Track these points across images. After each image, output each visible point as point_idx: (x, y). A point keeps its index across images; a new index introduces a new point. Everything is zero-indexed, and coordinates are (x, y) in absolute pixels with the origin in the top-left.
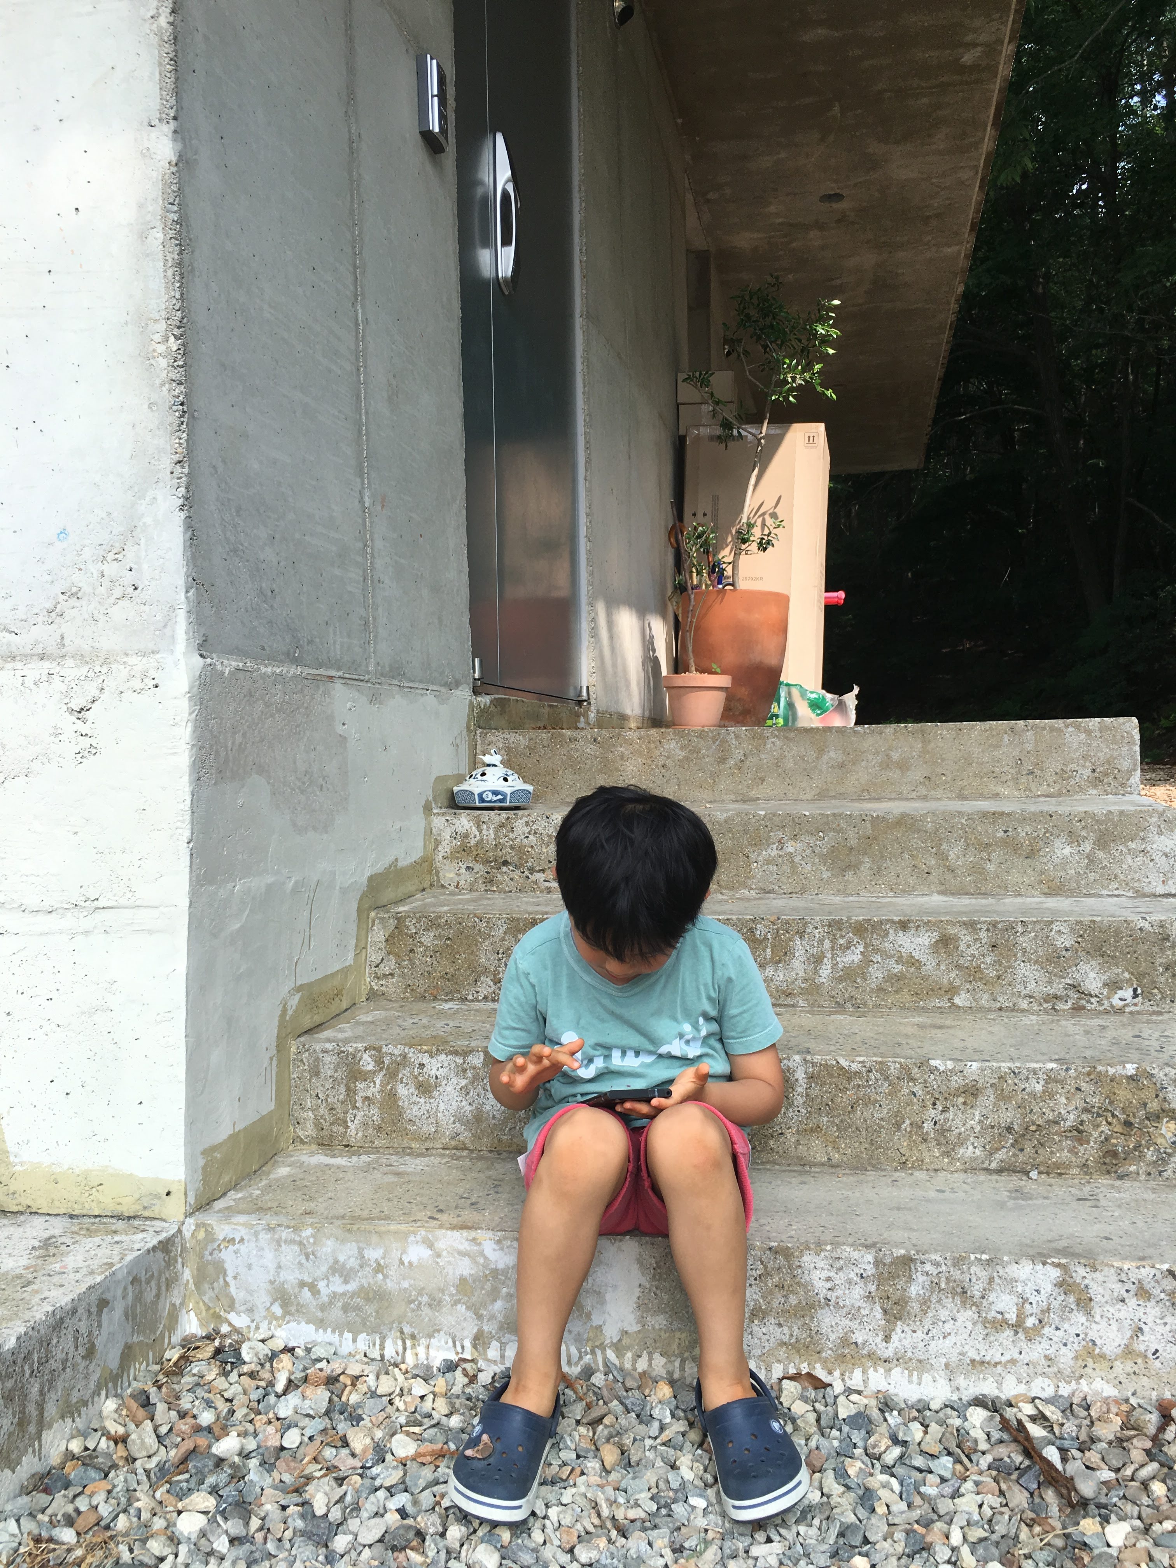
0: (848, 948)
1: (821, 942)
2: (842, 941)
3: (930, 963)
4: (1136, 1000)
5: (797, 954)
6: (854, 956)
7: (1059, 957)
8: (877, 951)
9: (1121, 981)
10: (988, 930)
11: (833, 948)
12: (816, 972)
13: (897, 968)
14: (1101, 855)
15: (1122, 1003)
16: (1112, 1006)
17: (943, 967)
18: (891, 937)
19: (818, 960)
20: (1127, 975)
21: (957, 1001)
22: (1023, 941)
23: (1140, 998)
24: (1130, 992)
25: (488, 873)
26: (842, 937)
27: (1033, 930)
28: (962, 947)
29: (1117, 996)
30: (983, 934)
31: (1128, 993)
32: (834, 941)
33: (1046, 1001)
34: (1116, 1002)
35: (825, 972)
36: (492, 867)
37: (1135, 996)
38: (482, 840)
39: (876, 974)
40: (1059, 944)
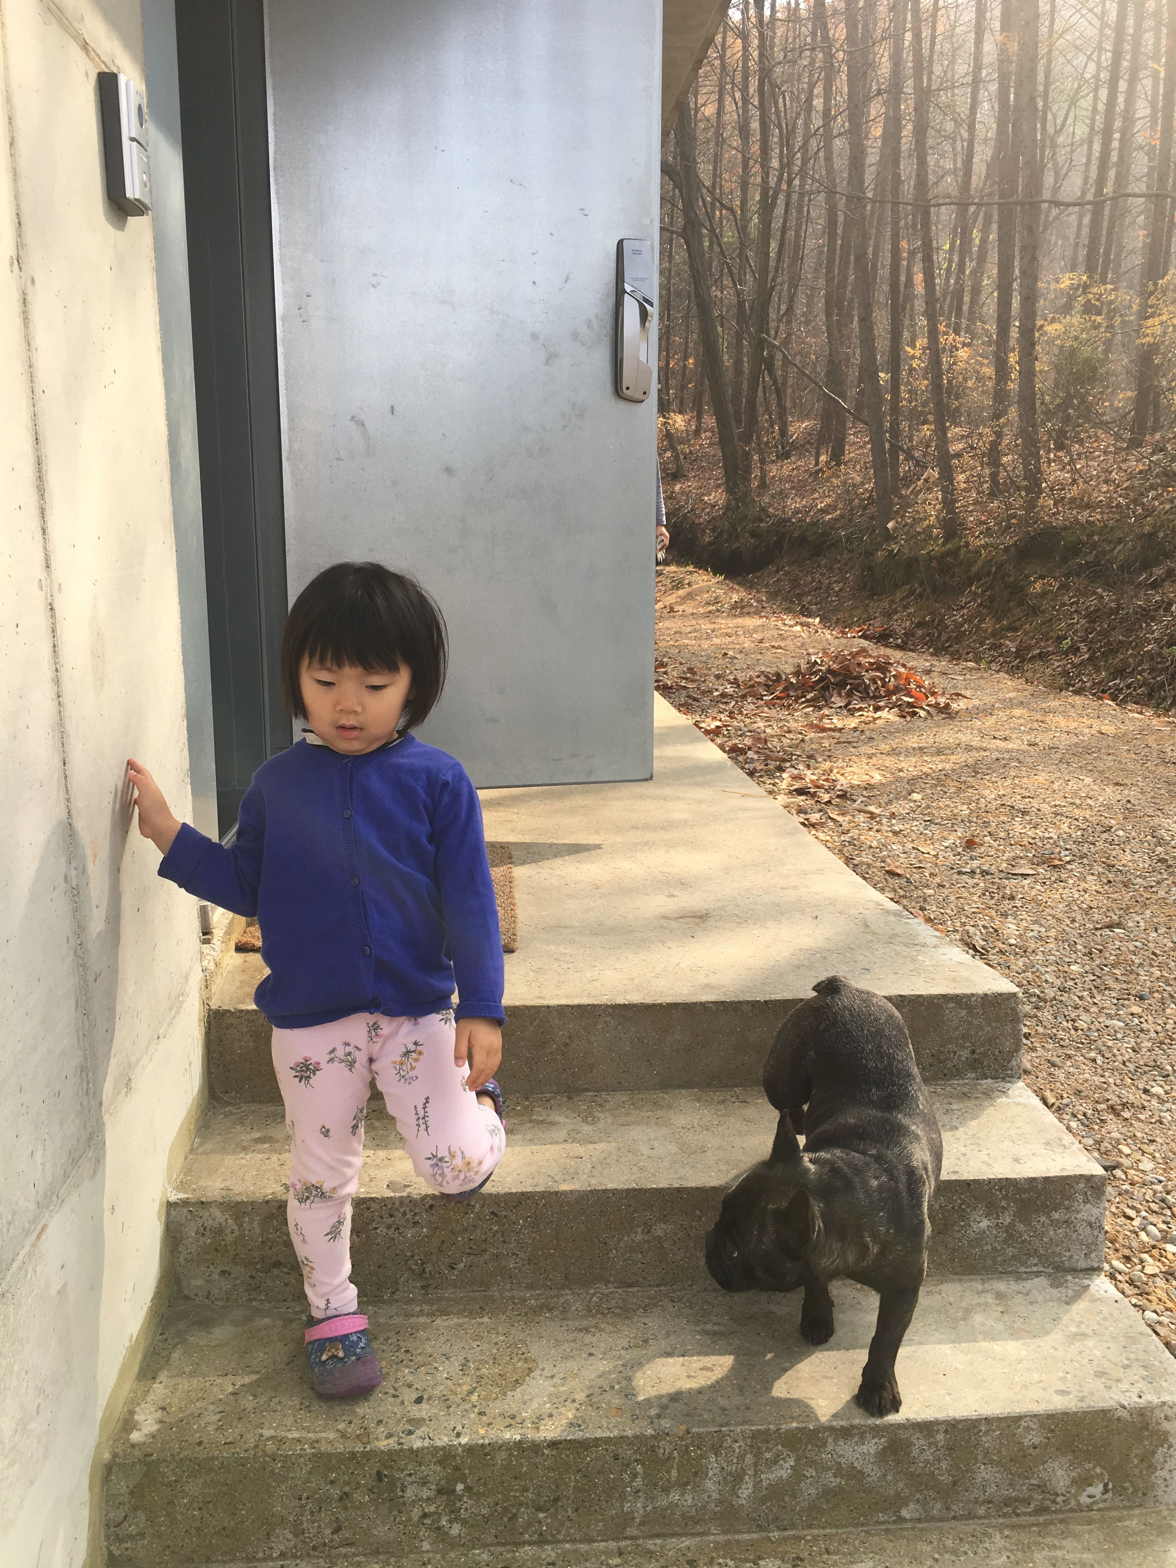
0: (775, 1462)
1: (741, 1457)
2: (768, 1455)
3: (873, 1473)
4: (1106, 1496)
5: (711, 1473)
6: (783, 1471)
7: (1025, 1456)
8: (812, 1463)
9: (1093, 1477)
10: (946, 1432)
11: (756, 1464)
12: (734, 1492)
13: (834, 1482)
14: (1021, 1227)
15: (1090, 1500)
16: (1079, 1504)
17: (889, 1478)
18: (830, 1447)
19: (738, 1479)
20: (1098, 1470)
21: (905, 1513)
22: (986, 1441)
23: (1110, 1494)
24: (1101, 1487)
25: (252, 1277)
26: (769, 1450)
27: (998, 1427)
28: (915, 1452)
29: (1085, 1494)
30: (940, 1437)
31: (1097, 1490)
32: (758, 1454)
33: (1006, 1505)
34: (1084, 1499)
35: (745, 1491)
36: (258, 1270)
37: (1106, 1491)
38: (243, 1236)
39: (809, 1491)
40: (1026, 1442)
